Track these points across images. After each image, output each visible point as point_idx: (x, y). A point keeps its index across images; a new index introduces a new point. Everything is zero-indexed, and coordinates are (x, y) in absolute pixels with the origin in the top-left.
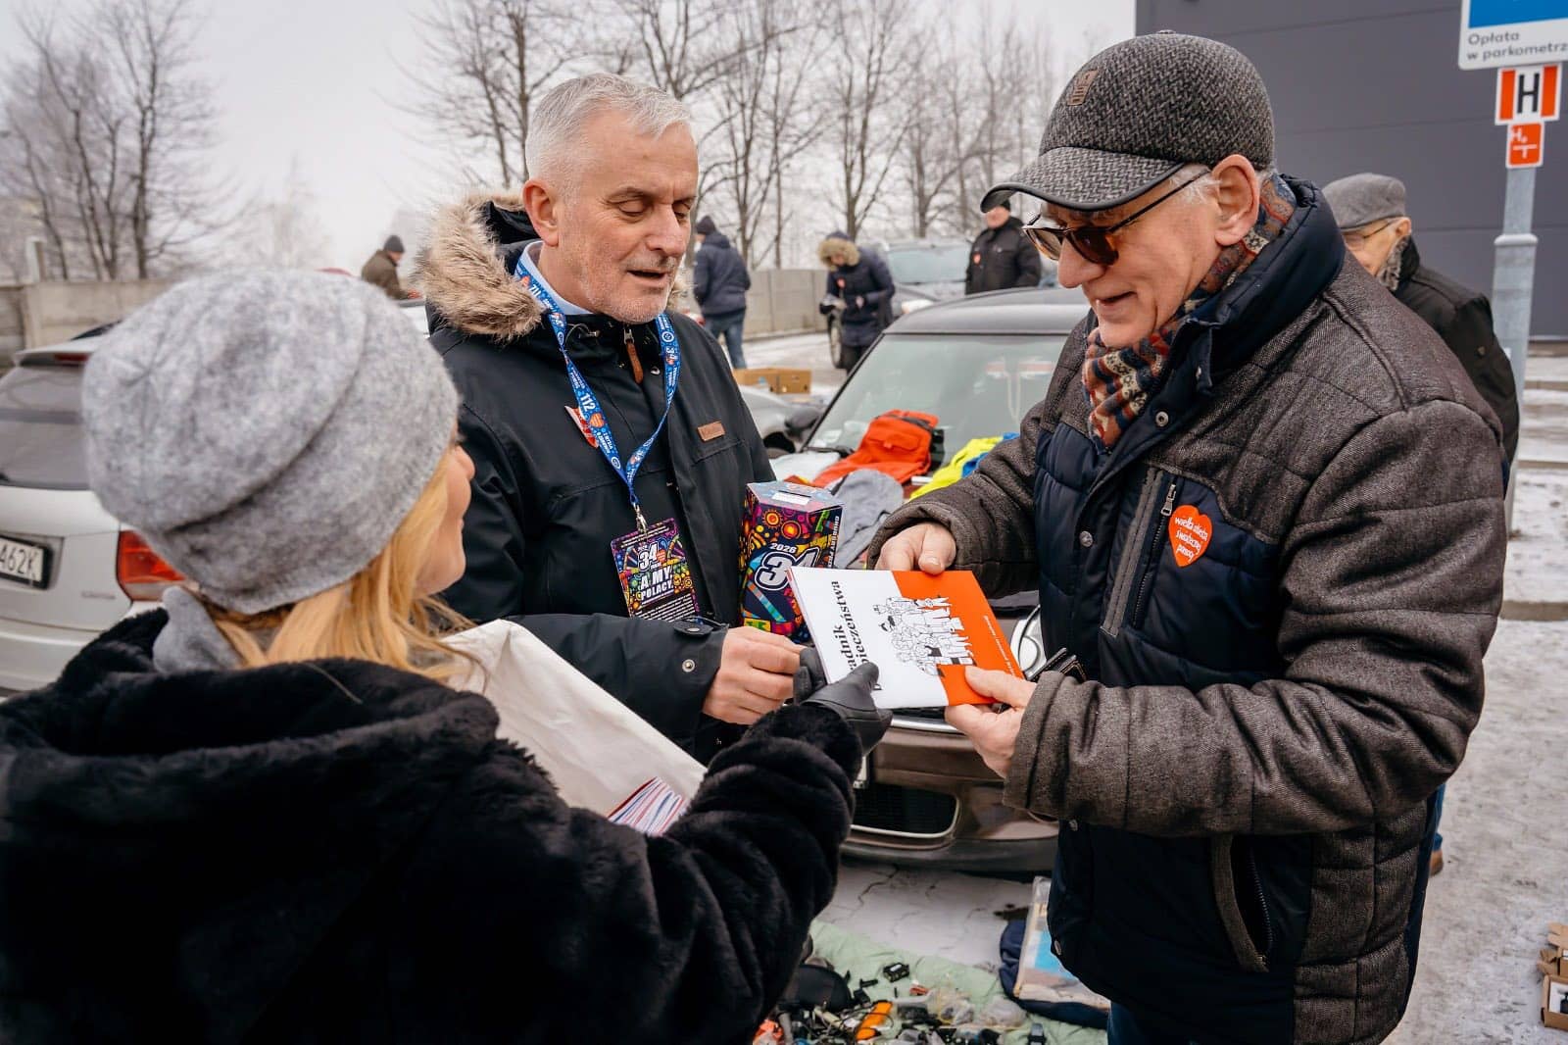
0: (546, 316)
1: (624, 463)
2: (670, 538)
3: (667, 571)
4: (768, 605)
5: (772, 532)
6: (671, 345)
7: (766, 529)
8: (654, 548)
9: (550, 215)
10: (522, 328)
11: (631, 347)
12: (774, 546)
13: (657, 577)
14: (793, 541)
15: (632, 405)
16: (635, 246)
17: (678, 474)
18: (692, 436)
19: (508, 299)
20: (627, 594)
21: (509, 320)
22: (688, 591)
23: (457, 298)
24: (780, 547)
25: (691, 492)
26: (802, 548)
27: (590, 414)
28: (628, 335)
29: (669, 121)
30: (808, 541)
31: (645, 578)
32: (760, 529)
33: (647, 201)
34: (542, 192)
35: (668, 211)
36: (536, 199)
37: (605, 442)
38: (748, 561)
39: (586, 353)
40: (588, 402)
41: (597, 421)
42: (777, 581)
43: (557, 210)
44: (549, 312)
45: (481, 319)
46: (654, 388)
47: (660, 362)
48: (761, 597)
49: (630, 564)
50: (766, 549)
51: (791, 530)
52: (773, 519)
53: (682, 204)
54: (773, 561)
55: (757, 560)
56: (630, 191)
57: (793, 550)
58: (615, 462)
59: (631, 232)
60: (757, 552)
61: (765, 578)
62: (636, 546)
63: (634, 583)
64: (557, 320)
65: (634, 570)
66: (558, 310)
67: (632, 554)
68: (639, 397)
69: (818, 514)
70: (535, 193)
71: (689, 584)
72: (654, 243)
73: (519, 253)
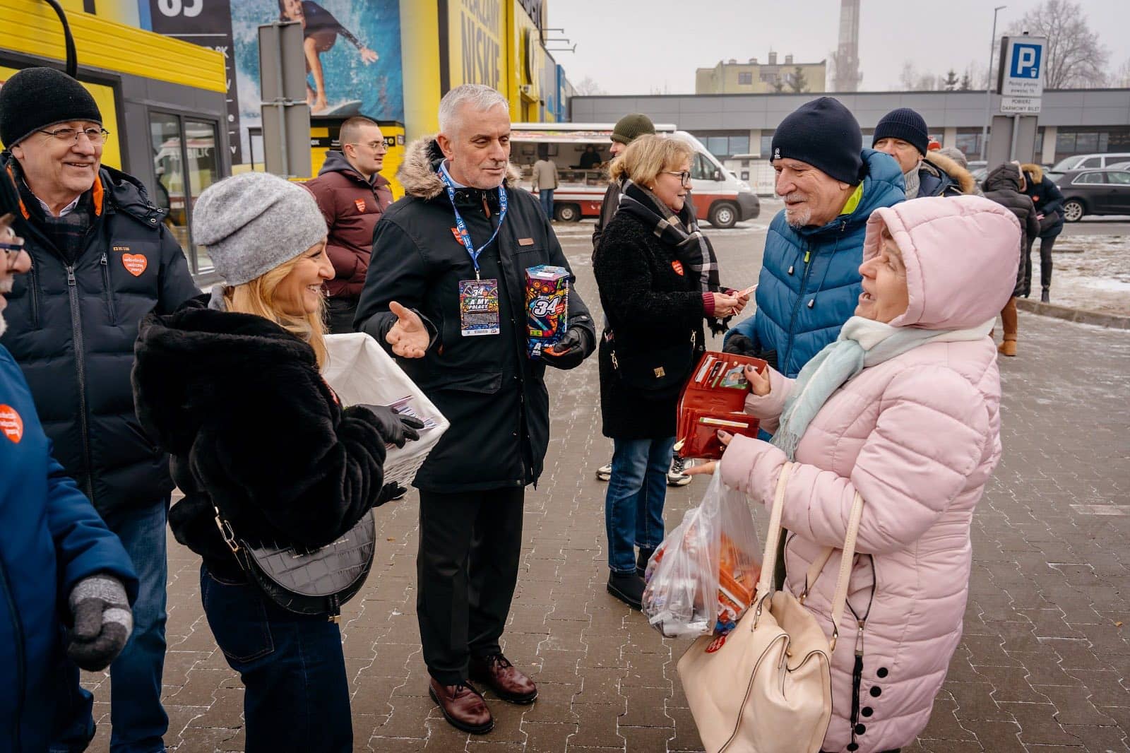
0: (446, 188)
1: (475, 253)
2: (492, 287)
3: (486, 301)
4: (540, 323)
5: (537, 291)
6: (504, 203)
7: (535, 290)
8: (482, 289)
9: (449, 148)
10: (434, 194)
11: (485, 203)
12: (539, 297)
13: (480, 302)
14: (547, 294)
15: (484, 227)
16: (484, 159)
17: (502, 257)
18: (515, 244)
19: (429, 182)
20: (461, 305)
21: (430, 191)
22: (496, 312)
23: (409, 182)
24: (542, 297)
25: (510, 266)
26: (551, 297)
27: (461, 229)
28: (484, 197)
29: (491, 104)
30: (554, 293)
31: (473, 301)
32: (532, 290)
33: (487, 139)
34: (445, 139)
35: (497, 142)
36: (443, 142)
37: (467, 242)
38: (529, 304)
39: (463, 204)
40: (461, 224)
41: (464, 232)
42: (542, 313)
43: (451, 146)
44: (448, 186)
45: (418, 190)
46: (494, 220)
47: (498, 209)
48: (537, 320)
49: (467, 292)
50: (536, 298)
51: (546, 289)
52: (537, 285)
53: (503, 139)
54: (540, 304)
55: (533, 304)
56: (479, 135)
57: (548, 298)
58: (471, 251)
59: (482, 152)
60: (532, 300)
61: (537, 311)
62: (473, 286)
63: (467, 301)
64: (451, 190)
65: (468, 296)
66: (452, 186)
67: (469, 289)
68: (488, 224)
69: (557, 281)
70: (442, 139)
71: (497, 309)
72: (492, 157)
73: (440, 163)
